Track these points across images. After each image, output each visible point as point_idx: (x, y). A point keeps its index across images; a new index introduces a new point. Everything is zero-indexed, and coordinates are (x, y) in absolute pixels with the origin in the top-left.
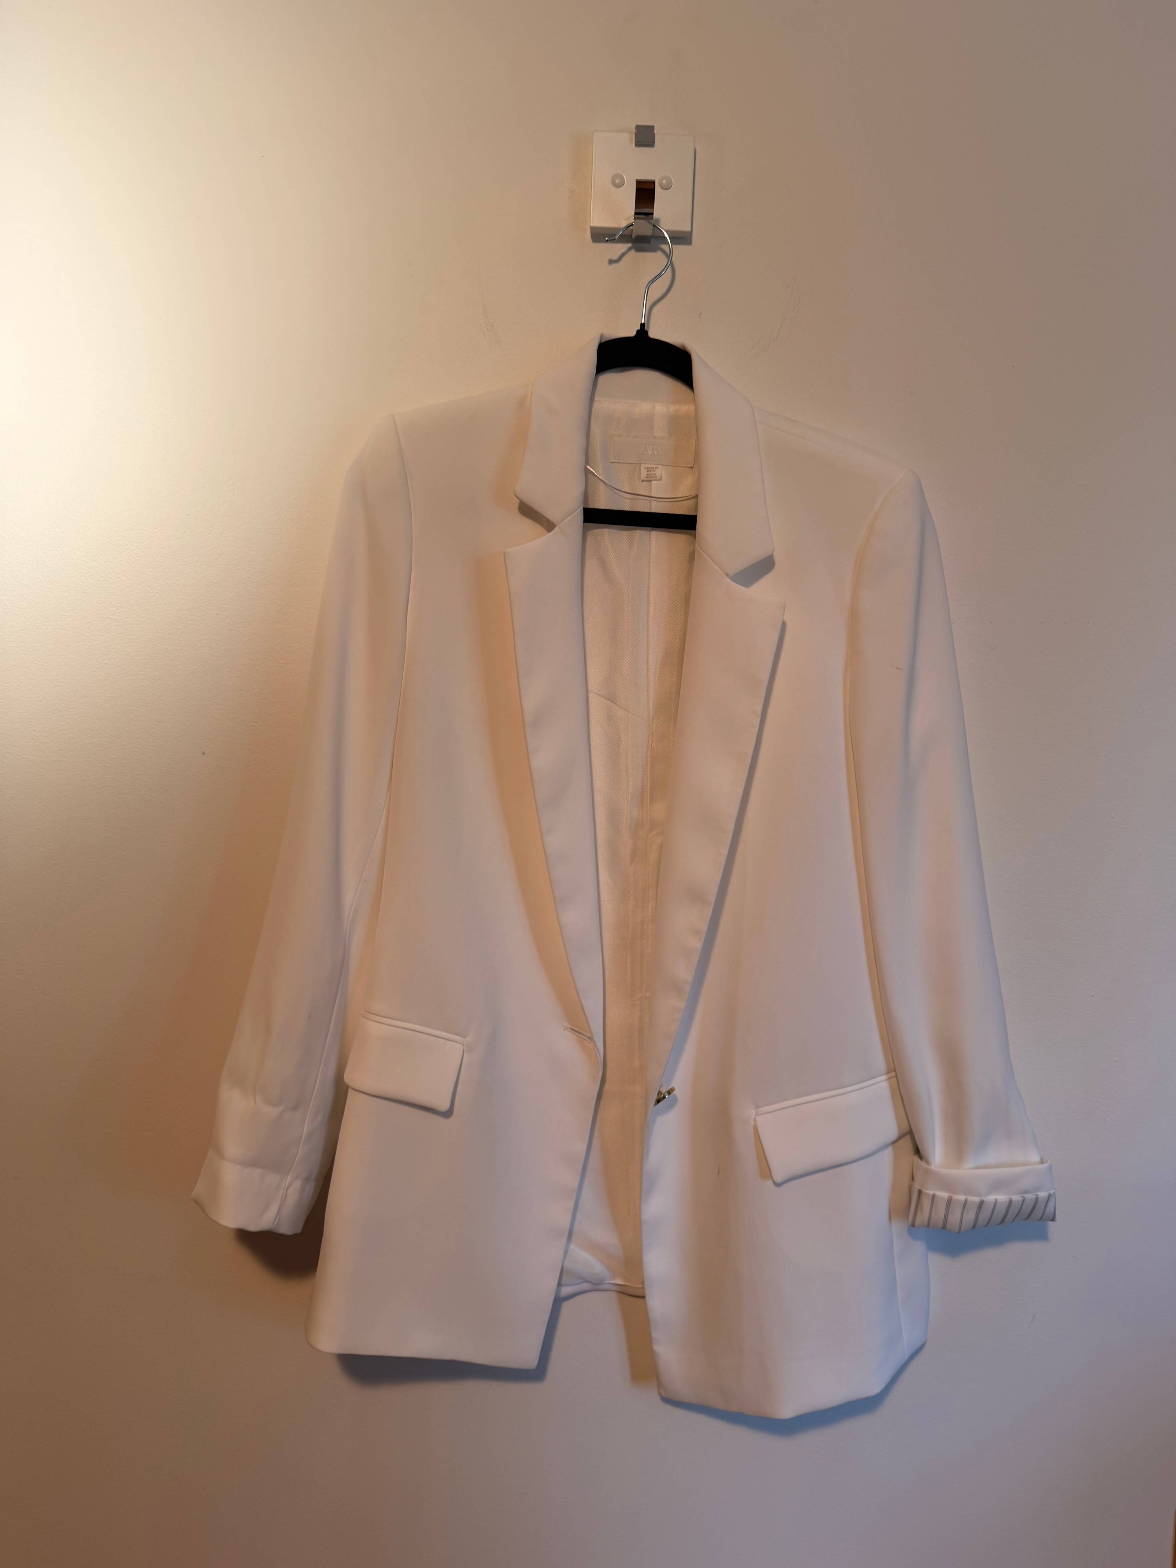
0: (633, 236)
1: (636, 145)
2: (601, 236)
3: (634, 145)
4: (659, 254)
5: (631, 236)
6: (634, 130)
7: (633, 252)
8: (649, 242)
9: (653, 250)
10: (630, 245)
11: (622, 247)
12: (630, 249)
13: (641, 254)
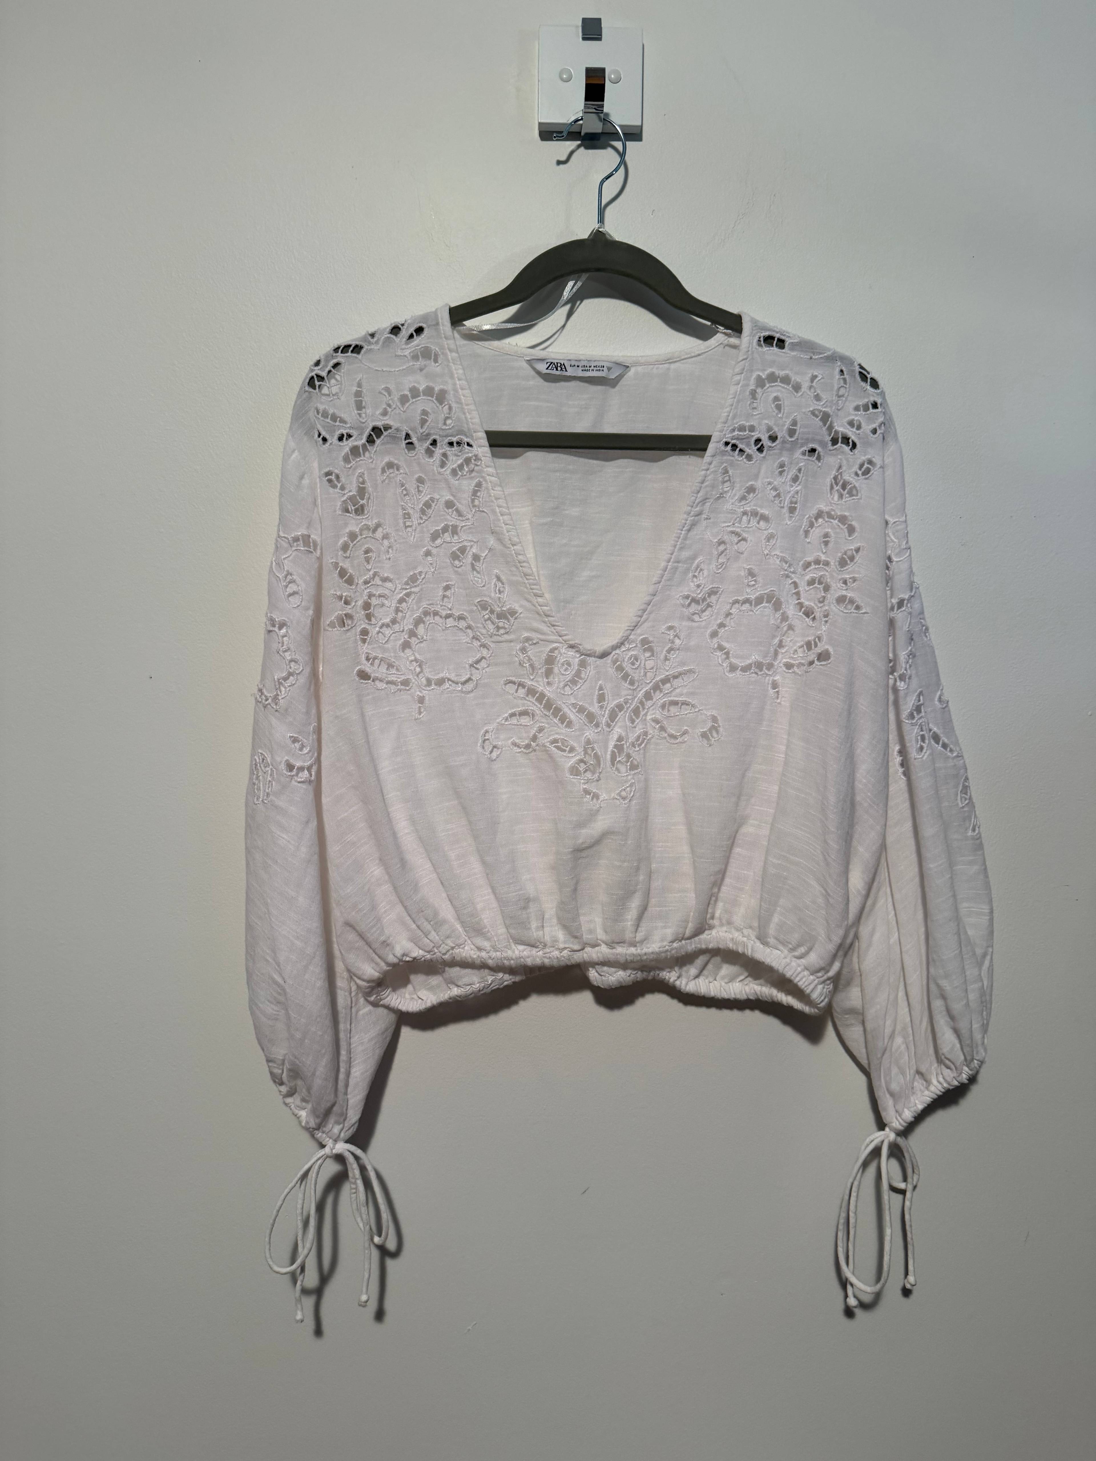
0: (582, 134)
1: (584, 39)
2: (548, 133)
3: (581, 39)
4: (610, 150)
5: (580, 133)
6: (580, 23)
7: (582, 149)
8: (599, 139)
9: (603, 147)
10: (579, 142)
11: (572, 145)
12: (579, 146)
13: (590, 151)
